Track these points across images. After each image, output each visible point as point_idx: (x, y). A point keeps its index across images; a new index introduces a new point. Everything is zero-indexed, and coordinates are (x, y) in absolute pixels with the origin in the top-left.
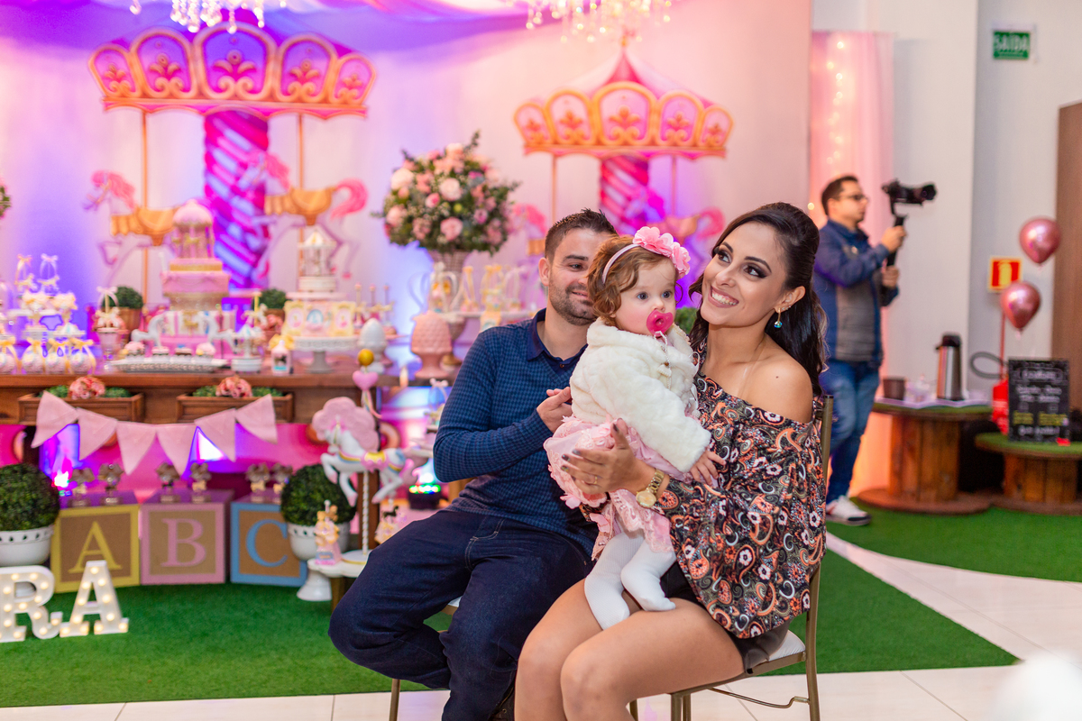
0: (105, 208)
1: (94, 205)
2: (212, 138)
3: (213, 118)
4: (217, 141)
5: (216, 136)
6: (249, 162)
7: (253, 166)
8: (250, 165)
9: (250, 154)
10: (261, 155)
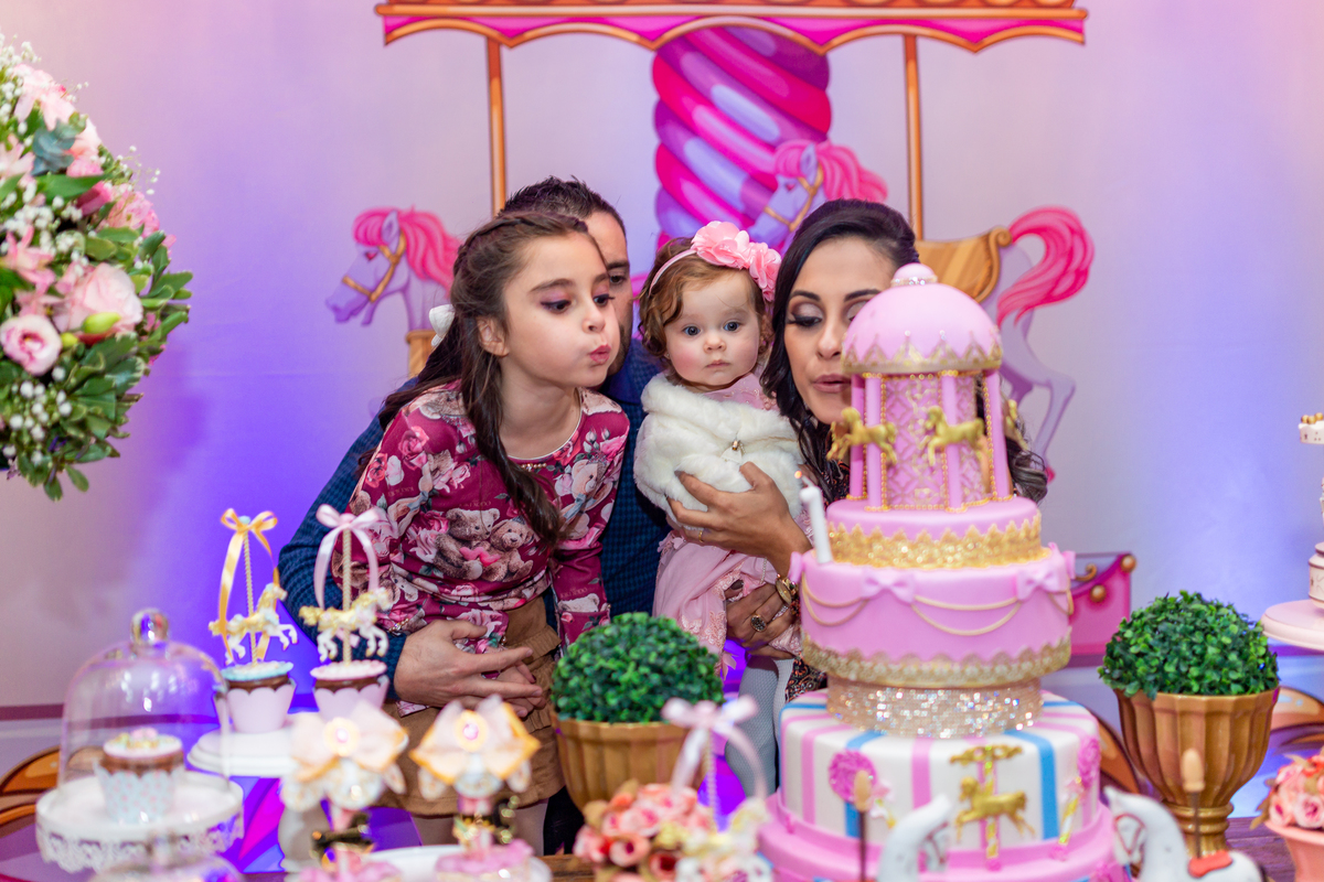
0: (392, 311)
1: (360, 306)
2: (674, 105)
3: (678, 49)
4: (689, 115)
5: (687, 101)
6: (777, 172)
7: (791, 181)
8: (782, 180)
9: (781, 149)
10: (811, 149)
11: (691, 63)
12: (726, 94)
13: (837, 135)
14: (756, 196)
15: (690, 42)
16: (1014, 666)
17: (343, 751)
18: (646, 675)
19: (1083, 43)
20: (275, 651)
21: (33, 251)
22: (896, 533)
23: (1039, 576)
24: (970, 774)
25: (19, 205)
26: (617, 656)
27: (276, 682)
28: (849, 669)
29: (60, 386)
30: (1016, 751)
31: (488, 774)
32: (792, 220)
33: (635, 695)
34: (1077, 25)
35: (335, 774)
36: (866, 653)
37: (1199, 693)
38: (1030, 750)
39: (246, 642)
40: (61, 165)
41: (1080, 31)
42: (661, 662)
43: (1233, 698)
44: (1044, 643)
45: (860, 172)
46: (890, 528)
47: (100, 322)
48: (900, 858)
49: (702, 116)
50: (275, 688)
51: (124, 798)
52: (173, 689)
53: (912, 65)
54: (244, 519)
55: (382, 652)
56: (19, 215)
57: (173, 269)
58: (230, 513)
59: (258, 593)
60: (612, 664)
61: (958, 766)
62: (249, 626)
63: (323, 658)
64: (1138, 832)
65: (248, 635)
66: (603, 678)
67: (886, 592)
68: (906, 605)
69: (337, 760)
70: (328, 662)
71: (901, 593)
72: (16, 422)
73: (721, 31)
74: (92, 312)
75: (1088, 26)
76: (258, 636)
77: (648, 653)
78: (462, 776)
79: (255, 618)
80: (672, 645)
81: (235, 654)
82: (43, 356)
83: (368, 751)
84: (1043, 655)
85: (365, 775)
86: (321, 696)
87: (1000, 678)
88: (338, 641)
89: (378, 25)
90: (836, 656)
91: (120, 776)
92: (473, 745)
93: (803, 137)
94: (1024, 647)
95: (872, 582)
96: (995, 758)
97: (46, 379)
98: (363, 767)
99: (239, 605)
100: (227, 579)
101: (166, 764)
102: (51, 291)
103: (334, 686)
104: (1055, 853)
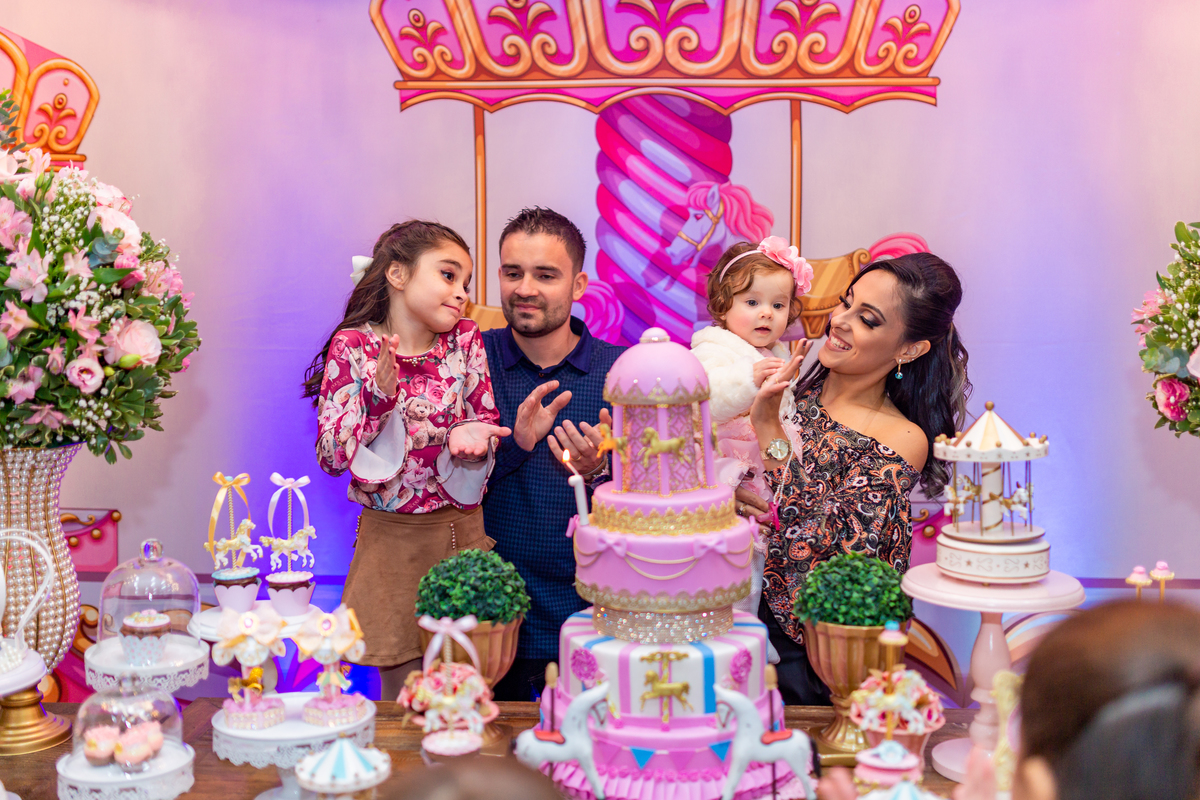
2: (612, 157)
3: (616, 112)
4: (624, 163)
5: (621, 151)
6: (689, 205)
7: (699, 212)
8: (692, 211)
9: (692, 188)
10: (715, 188)
11: (625, 123)
12: (651, 146)
13: (735, 178)
14: (672, 223)
15: (624, 107)
16: (692, 601)
17: (248, 632)
18: (467, 592)
19: (935, 105)
20: (248, 562)
21: (87, 318)
22: (622, 510)
23: (711, 544)
24: (653, 669)
25: (77, 291)
26: (450, 578)
27: (246, 581)
28: (591, 596)
29: (107, 399)
30: (685, 656)
31: (332, 651)
32: (699, 242)
33: (458, 603)
34: (931, 90)
35: (242, 646)
36: (600, 587)
37: (844, 624)
38: (696, 655)
39: (229, 556)
40: (109, 261)
41: (934, 96)
42: (478, 583)
43: (865, 628)
44: (717, 586)
45: (752, 205)
46: (620, 506)
47: (128, 360)
48: (574, 718)
49: (633, 163)
50: (244, 586)
51: (133, 651)
52: (164, 587)
53: (796, 122)
54: (229, 478)
55: (311, 566)
56: (78, 297)
57: (187, 319)
58: (219, 474)
59: (237, 524)
60: (447, 583)
61: (645, 663)
62: (230, 545)
63: (273, 569)
64: (729, 714)
65: (230, 552)
66: (440, 592)
67: (609, 549)
68: (622, 558)
69: (245, 637)
70: (278, 570)
71: (618, 550)
72: (76, 423)
73: (649, 98)
74: (125, 353)
75: (940, 90)
76: (238, 552)
77: (470, 577)
78: (317, 651)
79: (234, 541)
80: (490, 572)
81: (222, 563)
82: (92, 383)
83: (263, 633)
84: (715, 594)
85: (259, 647)
86: (271, 592)
87: (681, 608)
88: (283, 557)
89: (396, 95)
90: (586, 587)
91: (129, 638)
92: (328, 633)
93: (709, 180)
94: (700, 588)
95: (602, 541)
96: (670, 661)
97: (97, 395)
98: (259, 643)
99: (224, 532)
100: (215, 514)
101: (157, 632)
102: (98, 342)
103: (278, 587)
104: (710, 723)
